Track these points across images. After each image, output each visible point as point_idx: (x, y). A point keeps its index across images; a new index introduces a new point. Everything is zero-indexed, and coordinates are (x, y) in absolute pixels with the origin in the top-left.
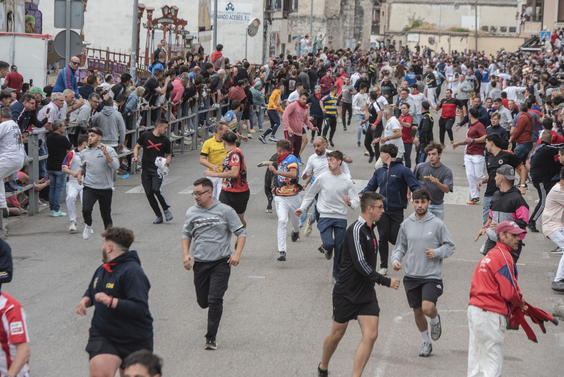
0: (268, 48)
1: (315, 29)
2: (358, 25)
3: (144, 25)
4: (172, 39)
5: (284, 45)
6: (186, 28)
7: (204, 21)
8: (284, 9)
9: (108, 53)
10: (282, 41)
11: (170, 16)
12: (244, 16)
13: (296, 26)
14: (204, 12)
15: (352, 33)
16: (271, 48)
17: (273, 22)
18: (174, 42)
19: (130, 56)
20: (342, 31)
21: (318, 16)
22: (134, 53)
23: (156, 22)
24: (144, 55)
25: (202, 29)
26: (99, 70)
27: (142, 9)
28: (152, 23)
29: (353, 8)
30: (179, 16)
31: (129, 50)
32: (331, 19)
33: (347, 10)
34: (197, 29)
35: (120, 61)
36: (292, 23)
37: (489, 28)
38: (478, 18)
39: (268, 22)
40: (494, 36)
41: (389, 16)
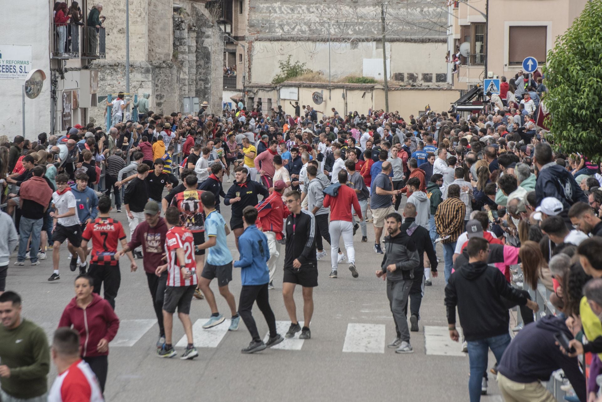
0: (59, 115)
1: (134, 84)
5: (85, 111)
8: (83, 54)
10: (82, 105)
12: (18, 66)
13: (102, 80)
15: (193, 88)
16: (64, 116)
17: (66, 75)
20: (176, 86)
21: (138, 64)
29: (194, 49)
32: (159, 67)
33: (183, 53)
36: (96, 75)
37: (406, 76)
38: (388, 62)
39: (57, 74)
40: (414, 88)
41: (250, 61)
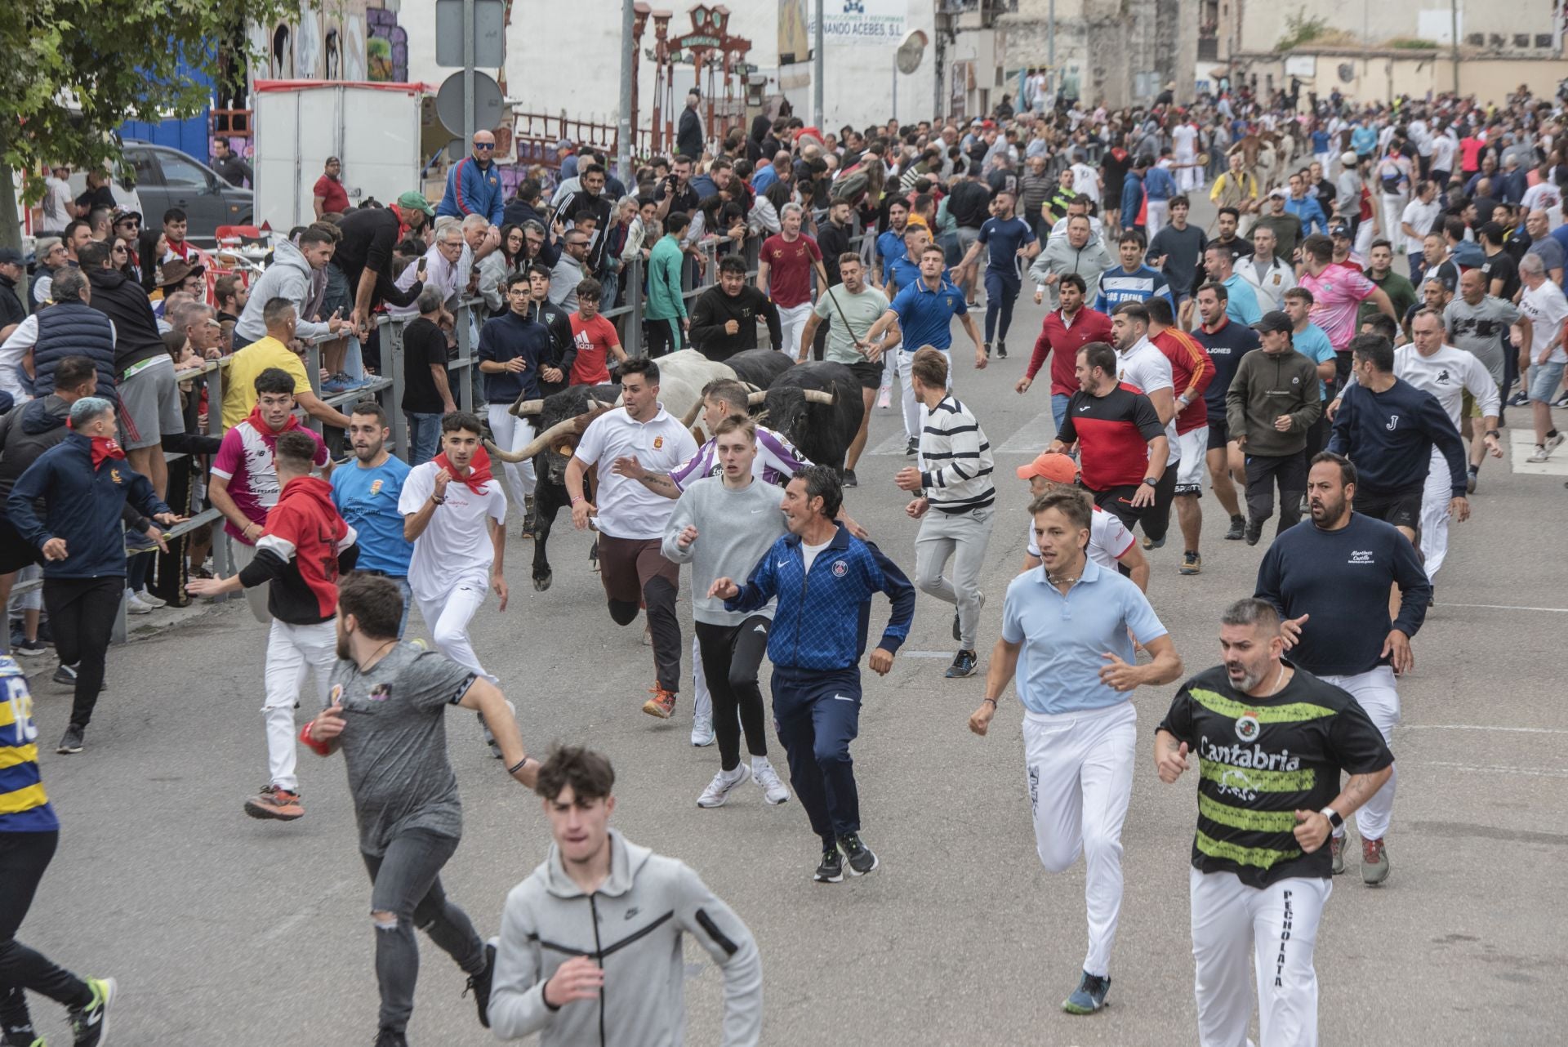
0: (947, 100)
1: (1060, 51)
2: (1166, 40)
3: (648, 53)
4: (716, 85)
5: (985, 93)
6: (749, 58)
7: (791, 40)
8: (985, 6)
9: (564, 123)
10: (981, 84)
11: (710, 30)
12: (887, 25)
13: (1013, 45)
14: (791, 19)
15: (1151, 58)
16: (954, 101)
17: (958, 38)
18: (720, 92)
19: (616, 129)
20: (1125, 55)
21: (1066, 21)
22: (626, 122)
23: (676, 45)
24: (649, 126)
25: (787, 60)
26: (544, 163)
27: (643, 16)
28: (668, 50)
30: (732, 31)
31: (615, 114)
32: (1099, 26)
33: (1136, 3)
34: (776, 59)
35: (592, 143)
36: (1004, 38)
37: (1487, 39)
38: (1459, 14)
39: (946, 37)
40: (1499, 57)
41: (1240, 14)
